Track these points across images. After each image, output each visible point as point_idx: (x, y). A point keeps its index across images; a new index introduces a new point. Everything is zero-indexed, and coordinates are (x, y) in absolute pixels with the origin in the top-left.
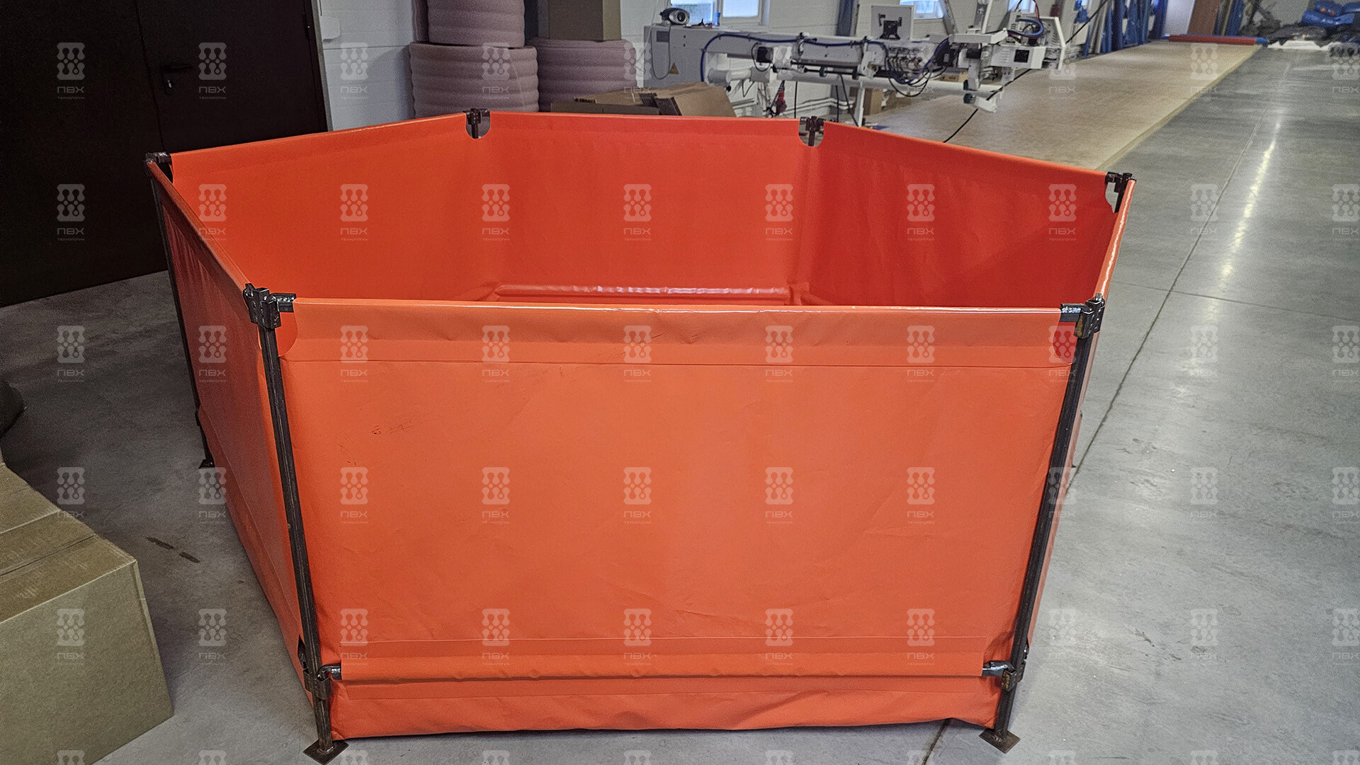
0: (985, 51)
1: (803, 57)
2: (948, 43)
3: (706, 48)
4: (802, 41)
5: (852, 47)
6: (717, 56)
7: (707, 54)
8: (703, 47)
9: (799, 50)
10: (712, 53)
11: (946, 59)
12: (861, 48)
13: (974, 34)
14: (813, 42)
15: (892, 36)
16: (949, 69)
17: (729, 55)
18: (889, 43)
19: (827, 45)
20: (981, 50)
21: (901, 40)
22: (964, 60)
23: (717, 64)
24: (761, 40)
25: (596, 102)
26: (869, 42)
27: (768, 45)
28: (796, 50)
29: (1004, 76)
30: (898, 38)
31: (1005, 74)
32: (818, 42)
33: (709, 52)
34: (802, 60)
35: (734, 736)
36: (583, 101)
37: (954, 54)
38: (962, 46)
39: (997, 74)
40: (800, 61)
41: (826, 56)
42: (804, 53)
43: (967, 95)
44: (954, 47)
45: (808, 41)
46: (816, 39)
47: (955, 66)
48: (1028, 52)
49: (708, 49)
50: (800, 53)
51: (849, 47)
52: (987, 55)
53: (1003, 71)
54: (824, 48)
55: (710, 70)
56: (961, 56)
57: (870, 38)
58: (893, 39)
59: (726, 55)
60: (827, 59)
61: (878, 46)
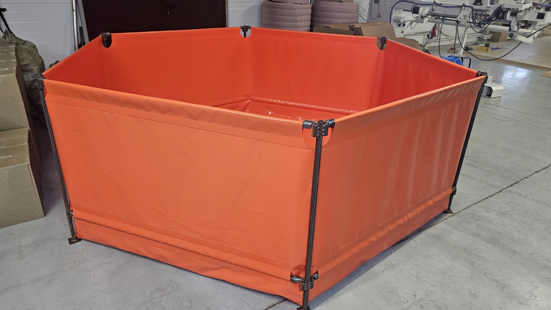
0: (521, 12)
1: (435, 12)
2: (501, 7)
3: (394, 6)
4: (435, 4)
5: (457, 8)
6: (399, 10)
7: (394, 9)
8: (392, 6)
9: (433, 9)
10: (397, 9)
11: (501, 15)
12: (461, 9)
13: (515, 4)
14: (440, 5)
15: (479, 4)
16: (501, 20)
17: (404, 10)
18: (476, 7)
19: (446, 7)
20: (518, 12)
21: (483, 6)
22: (510, 17)
23: (399, 14)
24: (417, 4)
25: (332, 28)
26: (466, 6)
27: (418, 6)
28: (431, 9)
29: (532, 26)
30: (482, 5)
31: (533, 24)
32: (442, 5)
33: (395, 9)
34: (434, 13)
35: (202, 277)
36: (327, 27)
37: (505, 13)
38: (509, 9)
39: (527, 24)
40: (433, 14)
41: (445, 12)
42: (435, 10)
43: (511, 34)
44: (504, 10)
45: (437, 5)
46: (441, 4)
47: (504, 19)
48: (544, 14)
49: (395, 7)
50: (433, 10)
51: (456, 8)
52: (521, 15)
53: (532, 23)
54: (445, 8)
55: (395, 17)
56: (508, 14)
57: (467, 4)
58: (479, 5)
59: (402, 10)
60: (445, 13)
61: (470, 8)
